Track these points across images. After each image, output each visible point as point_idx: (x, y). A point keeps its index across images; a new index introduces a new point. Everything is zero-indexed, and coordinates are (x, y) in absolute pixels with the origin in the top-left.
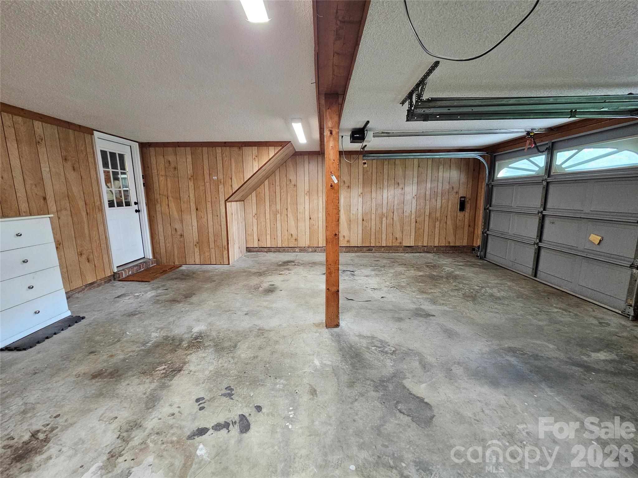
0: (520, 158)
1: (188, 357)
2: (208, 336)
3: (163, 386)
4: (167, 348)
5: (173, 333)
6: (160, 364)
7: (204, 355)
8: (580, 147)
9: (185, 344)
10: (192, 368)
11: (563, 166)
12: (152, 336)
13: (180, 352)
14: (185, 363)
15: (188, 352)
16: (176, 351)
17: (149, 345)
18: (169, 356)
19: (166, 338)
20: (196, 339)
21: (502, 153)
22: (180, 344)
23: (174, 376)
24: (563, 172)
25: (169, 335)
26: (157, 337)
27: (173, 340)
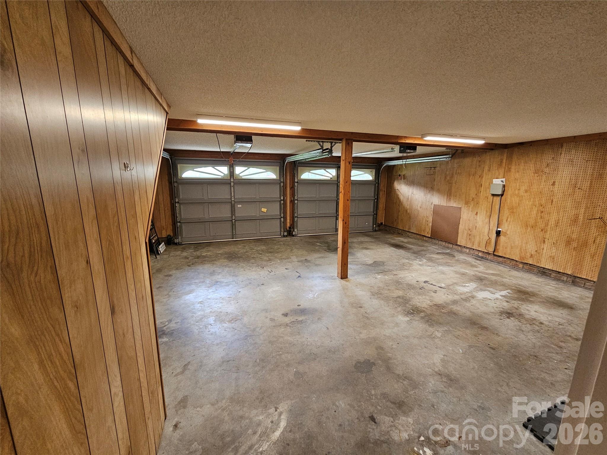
0: (208, 165)
1: (426, 307)
2: (404, 310)
3: (447, 304)
4: (435, 319)
5: (424, 326)
6: (444, 313)
7: (418, 303)
8: (249, 166)
9: (422, 314)
10: (429, 302)
11: (241, 175)
12: (440, 334)
13: (429, 312)
14: (431, 306)
15: (424, 309)
16: (431, 314)
17: (446, 328)
18: (437, 314)
19: (431, 325)
20: (412, 313)
21: (192, 158)
22: (426, 316)
23: (440, 304)
24: (240, 178)
25: (428, 326)
26: (437, 331)
27: (428, 321)
